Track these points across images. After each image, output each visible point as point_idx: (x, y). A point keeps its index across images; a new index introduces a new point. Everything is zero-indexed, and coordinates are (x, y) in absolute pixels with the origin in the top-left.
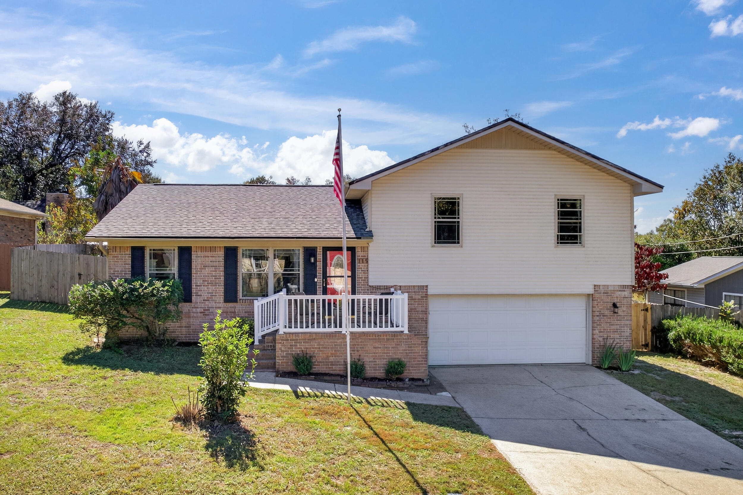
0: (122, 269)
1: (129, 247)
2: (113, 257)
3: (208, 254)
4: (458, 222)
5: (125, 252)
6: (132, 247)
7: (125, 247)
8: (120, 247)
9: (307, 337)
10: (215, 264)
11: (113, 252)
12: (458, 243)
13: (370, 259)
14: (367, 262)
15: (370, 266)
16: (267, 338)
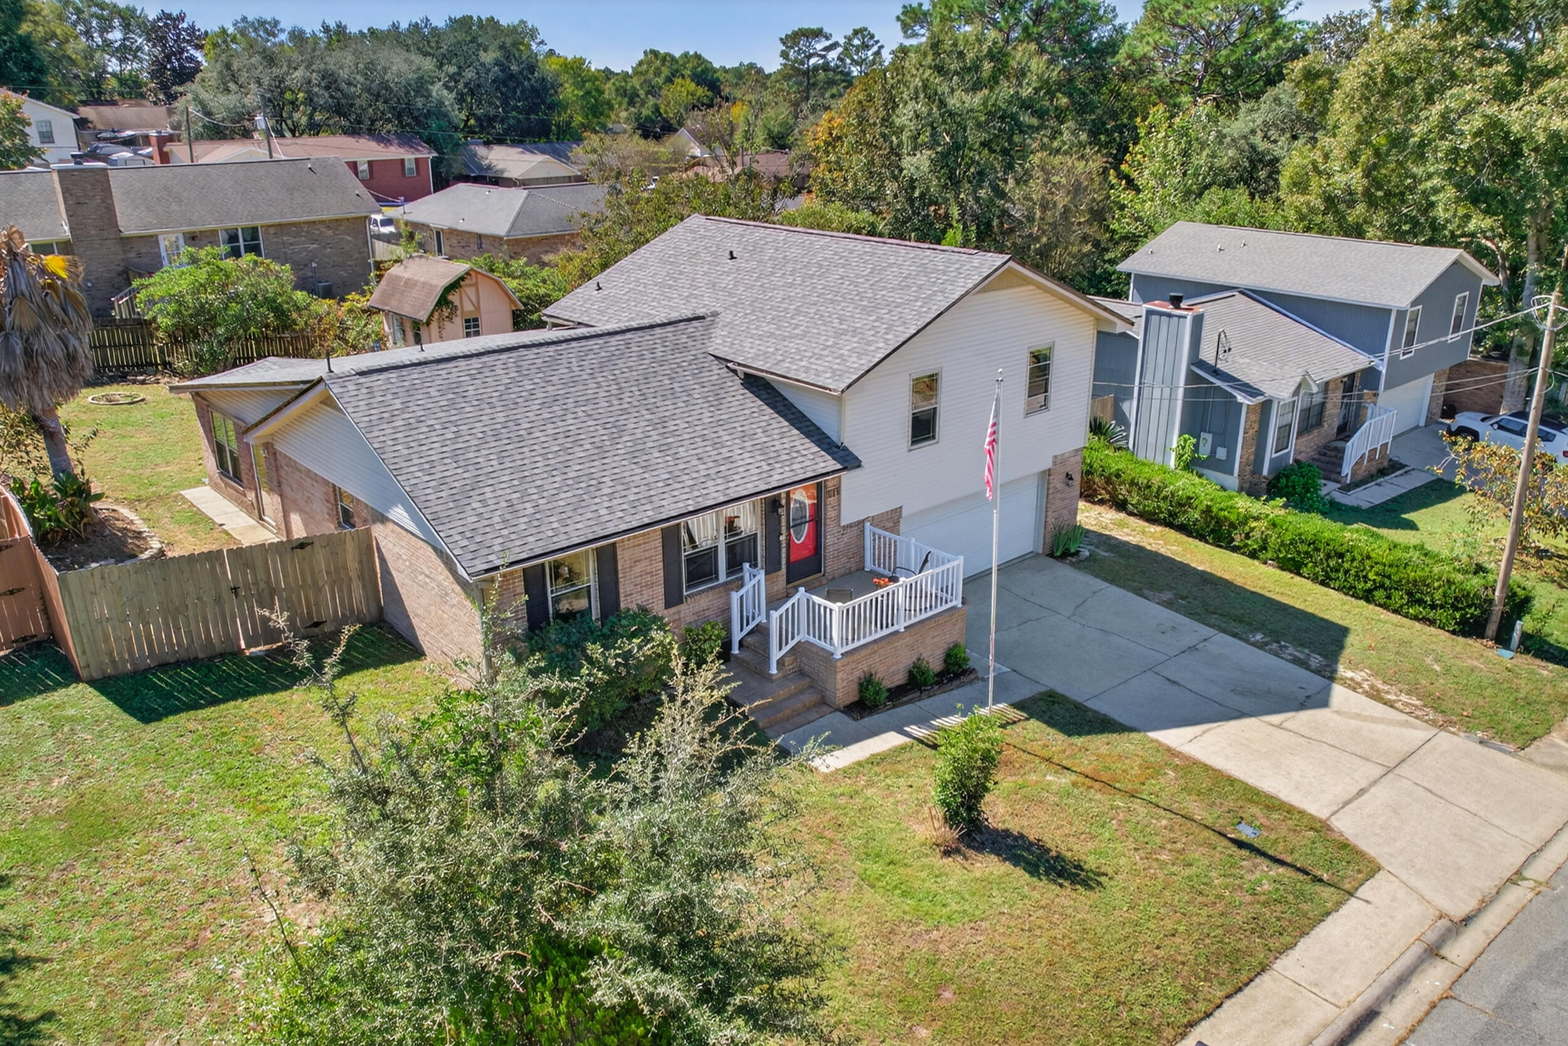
4: (935, 409)
10: (649, 554)
12: (934, 438)
13: (843, 488)
14: (839, 493)
15: (842, 498)
16: (787, 661)
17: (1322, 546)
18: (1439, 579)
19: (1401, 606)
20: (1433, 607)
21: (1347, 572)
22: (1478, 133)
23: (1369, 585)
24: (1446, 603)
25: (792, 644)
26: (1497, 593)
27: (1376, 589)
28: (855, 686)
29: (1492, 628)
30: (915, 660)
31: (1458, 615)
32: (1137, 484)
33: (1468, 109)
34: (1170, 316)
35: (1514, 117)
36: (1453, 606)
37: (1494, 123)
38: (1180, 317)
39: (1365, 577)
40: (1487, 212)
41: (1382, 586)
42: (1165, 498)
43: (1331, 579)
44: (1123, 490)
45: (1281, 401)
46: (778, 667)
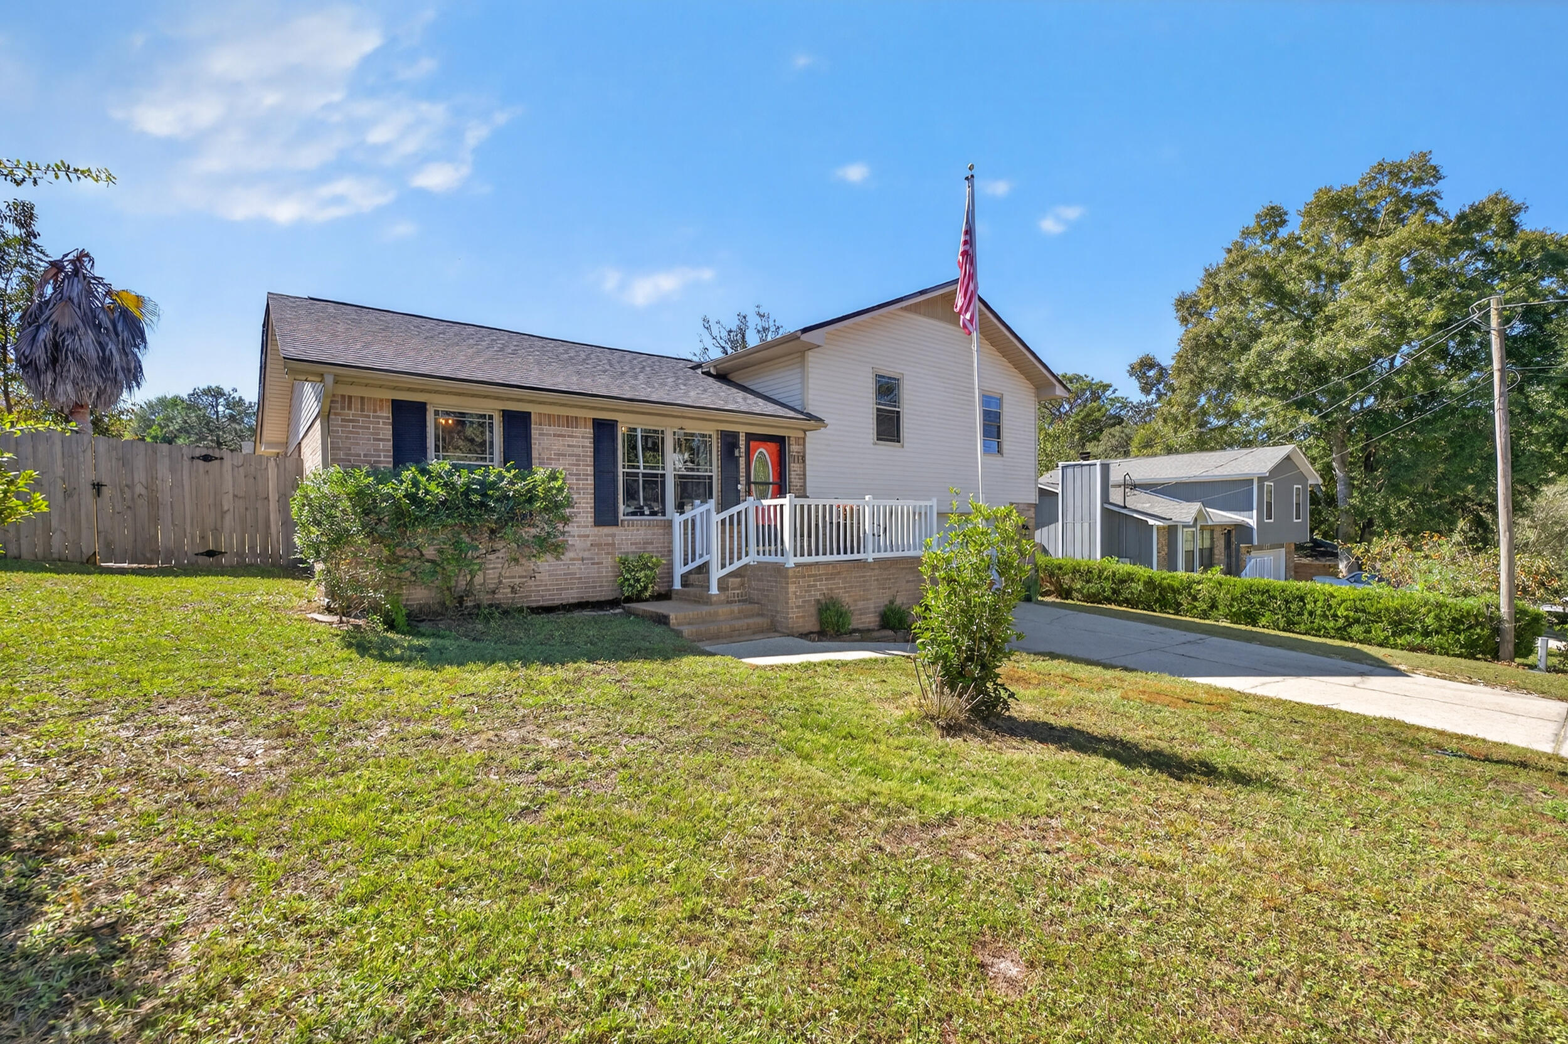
0: (369, 450)
1: (387, 400)
2: (342, 420)
3: (564, 430)
4: (898, 412)
5: (375, 411)
6: (393, 401)
7: (375, 399)
8: (362, 398)
9: (830, 569)
10: (577, 451)
11: (343, 408)
12: (899, 441)
13: (807, 457)
14: (804, 461)
15: (808, 468)
16: (731, 580)
17: (1277, 594)
18: (1426, 604)
19: (1387, 638)
20: (1426, 634)
21: (1311, 613)
22: (1291, 360)
23: (1341, 621)
24: (1442, 626)
25: (737, 564)
26: (1502, 610)
27: (1350, 625)
28: (813, 610)
29: (1508, 648)
30: (887, 603)
31: (1462, 637)
32: (1079, 571)
33: (1280, 347)
34: (1082, 465)
35: (1319, 348)
36: (1451, 628)
37: (1300, 352)
38: (1090, 465)
39: (1335, 616)
40: (1311, 413)
41: (1357, 621)
42: (1107, 578)
43: (1294, 624)
44: (1066, 581)
45: (1184, 527)
46: (719, 589)
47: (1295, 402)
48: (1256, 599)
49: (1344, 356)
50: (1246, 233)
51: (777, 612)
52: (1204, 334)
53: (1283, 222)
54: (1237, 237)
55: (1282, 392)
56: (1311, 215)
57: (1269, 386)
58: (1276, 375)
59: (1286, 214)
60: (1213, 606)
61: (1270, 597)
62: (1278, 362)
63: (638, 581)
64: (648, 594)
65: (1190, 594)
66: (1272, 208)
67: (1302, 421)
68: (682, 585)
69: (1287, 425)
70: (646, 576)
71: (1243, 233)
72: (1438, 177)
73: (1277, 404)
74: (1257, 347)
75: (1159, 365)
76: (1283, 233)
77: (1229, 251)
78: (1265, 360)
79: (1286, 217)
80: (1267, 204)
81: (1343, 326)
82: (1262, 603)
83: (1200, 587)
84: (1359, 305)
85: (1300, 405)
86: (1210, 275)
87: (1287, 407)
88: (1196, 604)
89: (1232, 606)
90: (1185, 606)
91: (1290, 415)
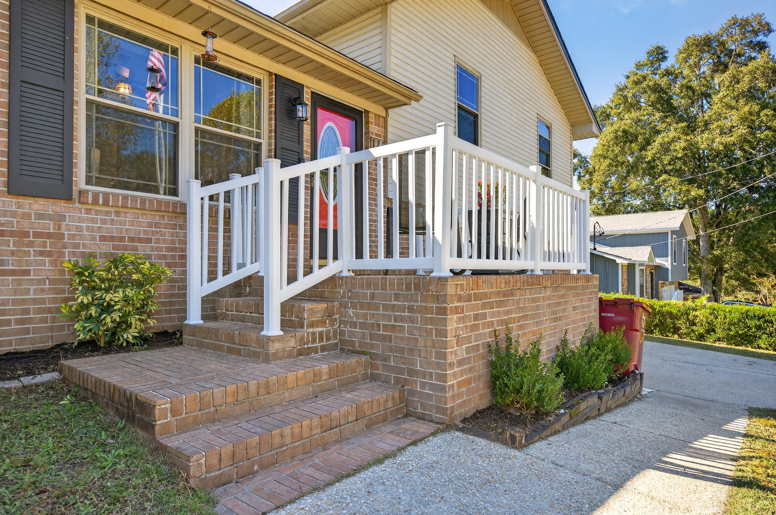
4: (476, 115)
16: (308, 306)
22: (685, 149)
45: (640, 265)
46: (285, 325)
47: (688, 180)
48: (752, 323)
49: (721, 147)
50: (639, 66)
51: (411, 373)
52: (621, 130)
53: (665, 58)
54: (633, 68)
55: (679, 173)
56: (687, 53)
57: (670, 168)
58: (674, 159)
59: (667, 52)
60: (711, 330)
61: (766, 321)
62: (675, 150)
63: (108, 308)
64: (130, 335)
65: (688, 319)
66: (658, 47)
67: (693, 193)
68: (203, 318)
69: (682, 195)
70: (126, 300)
71: (636, 65)
72: (770, 31)
73: (674, 180)
74: (659, 139)
75: (580, 155)
76: (664, 65)
77: (628, 77)
78: (666, 148)
79: (666, 55)
80: (655, 45)
81: (718, 127)
82: (759, 328)
83: (697, 313)
84: (729, 113)
85: (691, 182)
86: (621, 90)
87: (681, 183)
88: (694, 328)
89: (730, 330)
90: (684, 330)
91: (684, 188)
